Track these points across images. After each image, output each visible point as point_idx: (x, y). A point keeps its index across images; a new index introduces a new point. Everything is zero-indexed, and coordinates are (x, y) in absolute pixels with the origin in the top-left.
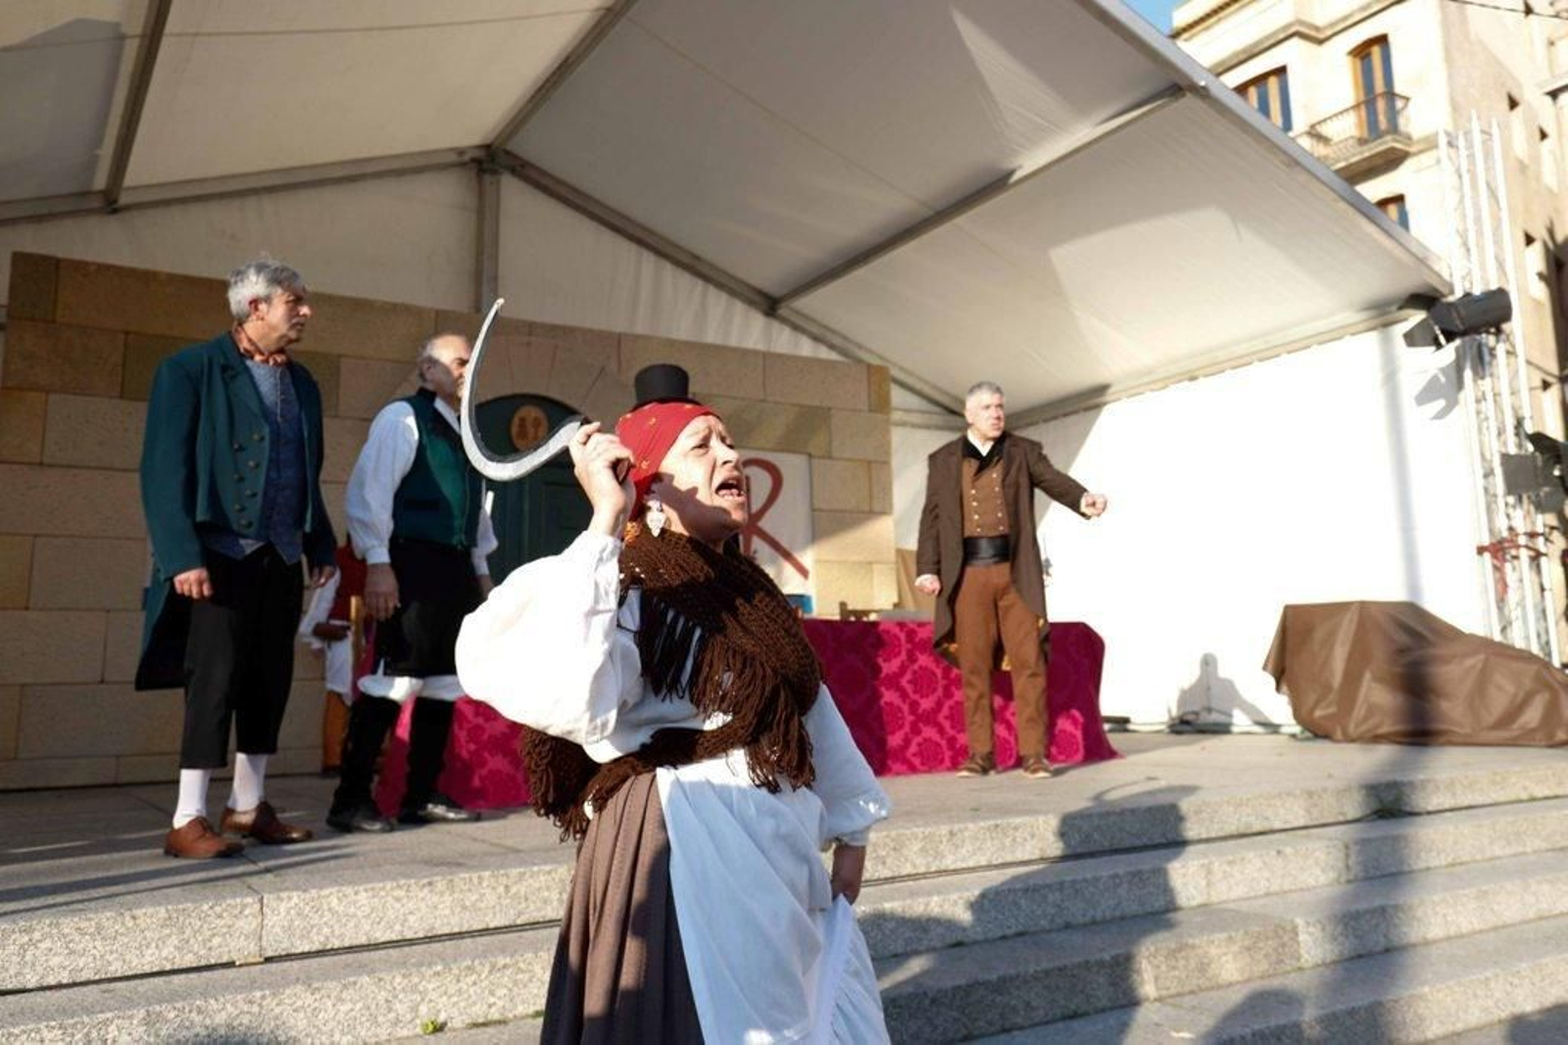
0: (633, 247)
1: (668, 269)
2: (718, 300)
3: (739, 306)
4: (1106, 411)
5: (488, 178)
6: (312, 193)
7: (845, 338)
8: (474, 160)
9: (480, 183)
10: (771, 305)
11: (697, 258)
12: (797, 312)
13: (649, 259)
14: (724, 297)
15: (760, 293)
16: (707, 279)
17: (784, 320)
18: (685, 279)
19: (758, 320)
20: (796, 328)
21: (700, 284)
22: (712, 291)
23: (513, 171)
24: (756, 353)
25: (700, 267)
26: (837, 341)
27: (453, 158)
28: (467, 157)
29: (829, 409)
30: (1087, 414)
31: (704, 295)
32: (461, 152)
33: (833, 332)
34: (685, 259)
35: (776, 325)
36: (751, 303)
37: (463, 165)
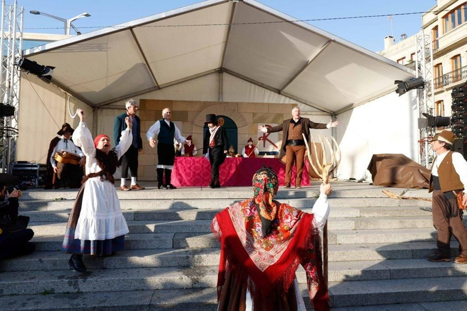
0: (250, 83)
1: (257, 87)
2: (268, 92)
3: (273, 93)
4: (354, 109)
5: (220, 74)
6: (190, 81)
7: (296, 97)
8: (218, 71)
9: (219, 75)
10: (279, 92)
11: (263, 84)
12: (284, 92)
13: (253, 85)
14: (269, 91)
15: (277, 90)
16: (265, 88)
17: (282, 95)
18: (261, 88)
19: (277, 95)
20: (285, 96)
21: (264, 89)
22: (267, 90)
23: (226, 72)
24: (267, 103)
25: (263, 85)
26: (295, 98)
27: (214, 71)
28: (216, 71)
29: (283, 114)
30: (351, 110)
31: (265, 91)
32: (215, 70)
33: (294, 96)
34: (261, 84)
35: (281, 95)
36: (275, 92)
37: (216, 72)
